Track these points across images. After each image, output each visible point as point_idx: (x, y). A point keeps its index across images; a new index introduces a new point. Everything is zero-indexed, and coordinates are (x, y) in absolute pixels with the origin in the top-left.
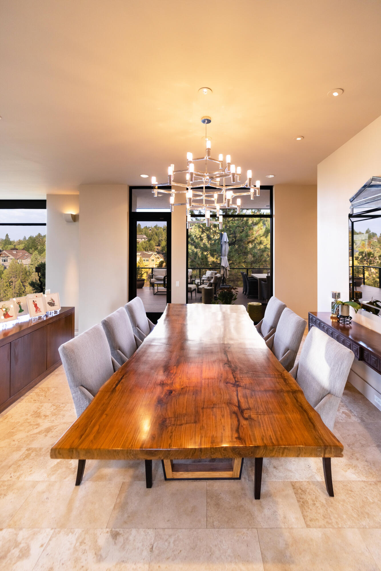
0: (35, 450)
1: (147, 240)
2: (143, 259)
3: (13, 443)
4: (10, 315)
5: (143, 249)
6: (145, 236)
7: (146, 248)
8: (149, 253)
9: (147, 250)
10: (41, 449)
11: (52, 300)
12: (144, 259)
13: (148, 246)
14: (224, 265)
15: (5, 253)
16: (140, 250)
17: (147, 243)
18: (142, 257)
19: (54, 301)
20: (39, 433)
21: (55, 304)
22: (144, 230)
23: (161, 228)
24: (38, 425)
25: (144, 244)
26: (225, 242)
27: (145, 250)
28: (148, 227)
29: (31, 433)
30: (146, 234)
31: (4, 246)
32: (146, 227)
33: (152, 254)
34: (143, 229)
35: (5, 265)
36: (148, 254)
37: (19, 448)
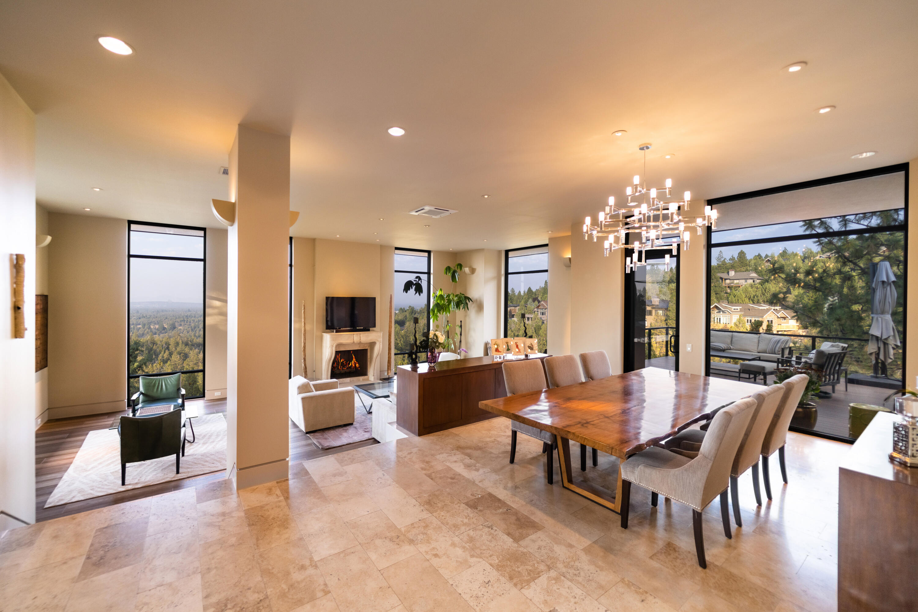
0: (498, 441)
1: (758, 281)
2: (746, 319)
3: (489, 434)
4: (500, 350)
5: (747, 300)
6: (754, 275)
7: (754, 297)
8: (761, 308)
9: (758, 300)
10: (501, 442)
11: (531, 344)
12: (749, 319)
13: (759, 293)
14: (878, 334)
15: (543, 304)
16: (740, 301)
17: (757, 288)
18: (745, 316)
19: (533, 346)
20: (504, 436)
21: (534, 349)
22: (753, 262)
23: (796, 255)
24: (505, 432)
25: (750, 289)
26: (883, 282)
27: (753, 301)
28: (763, 255)
29: (500, 434)
30: (756, 270)
31: (543, 296)
32: (759, 255)
33: (768, 310)
34: (751, 260)
35: (543, 319)
36: (759, 309)
37: (490, 437)
